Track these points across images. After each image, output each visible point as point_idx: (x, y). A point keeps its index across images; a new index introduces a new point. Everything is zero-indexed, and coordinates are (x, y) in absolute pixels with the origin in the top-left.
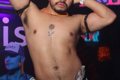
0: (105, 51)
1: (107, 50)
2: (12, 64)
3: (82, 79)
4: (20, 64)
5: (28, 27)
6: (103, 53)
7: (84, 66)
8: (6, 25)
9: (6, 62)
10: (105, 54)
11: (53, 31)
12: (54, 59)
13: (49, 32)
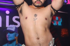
0: (65, 31)
1: (66, 31)
2: (11, 37)
3: (53, 45)
4: (15, 38)
5: (22, 15)
6: (64, 32)
8: (8, 15)
9: (7, 36)
10: (65, 33)
11: (36, 18)
12: (37, 33)
13: (34, 18)
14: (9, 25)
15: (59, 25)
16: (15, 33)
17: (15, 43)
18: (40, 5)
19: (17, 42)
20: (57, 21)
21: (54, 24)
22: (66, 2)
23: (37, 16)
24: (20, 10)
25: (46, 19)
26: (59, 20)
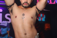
1: (49, 25)
4: (7, 32)
5: (12, 14)
7: (38, 33)
10: (48, 27)
11: (24, 17)
12: (25, 30)
13: (22, 17)
14: (2, 21)
15: (43, 20)
16: (7, 28)
17: (7, 36)
18: (27, 6)
19: (9, 36)
20: (42, 17)
21: (39, 20)
22: (49, 2)
23: (25, 15)
24: (11, 10)
25: (32, 18)
26: (43, 17)
